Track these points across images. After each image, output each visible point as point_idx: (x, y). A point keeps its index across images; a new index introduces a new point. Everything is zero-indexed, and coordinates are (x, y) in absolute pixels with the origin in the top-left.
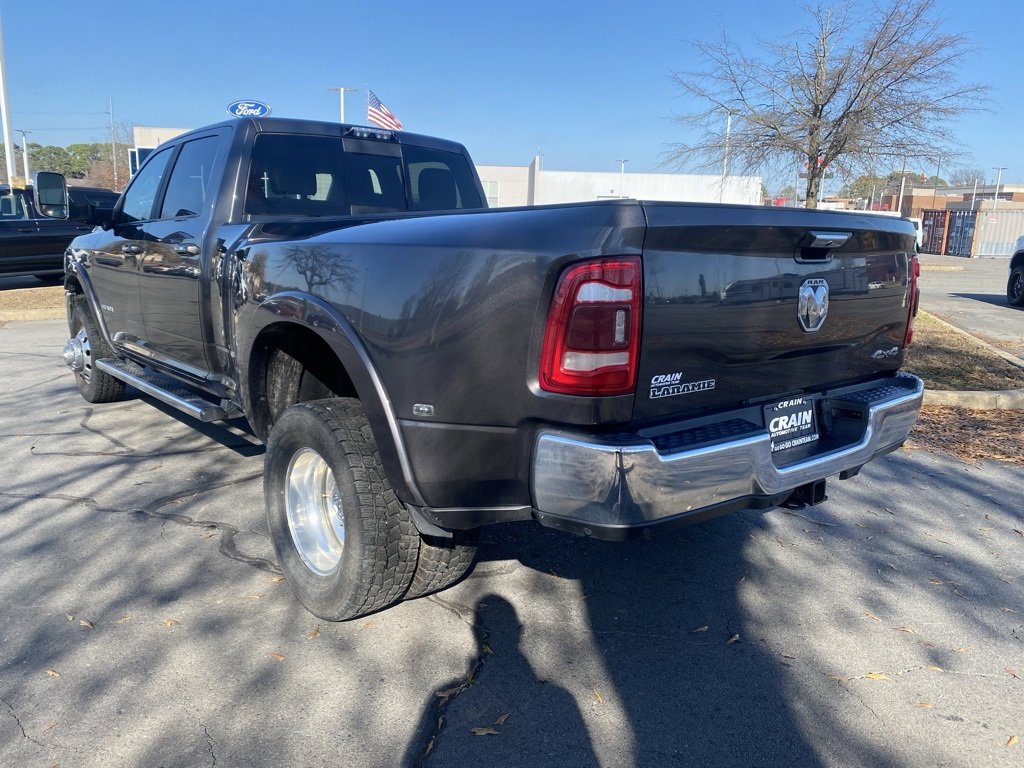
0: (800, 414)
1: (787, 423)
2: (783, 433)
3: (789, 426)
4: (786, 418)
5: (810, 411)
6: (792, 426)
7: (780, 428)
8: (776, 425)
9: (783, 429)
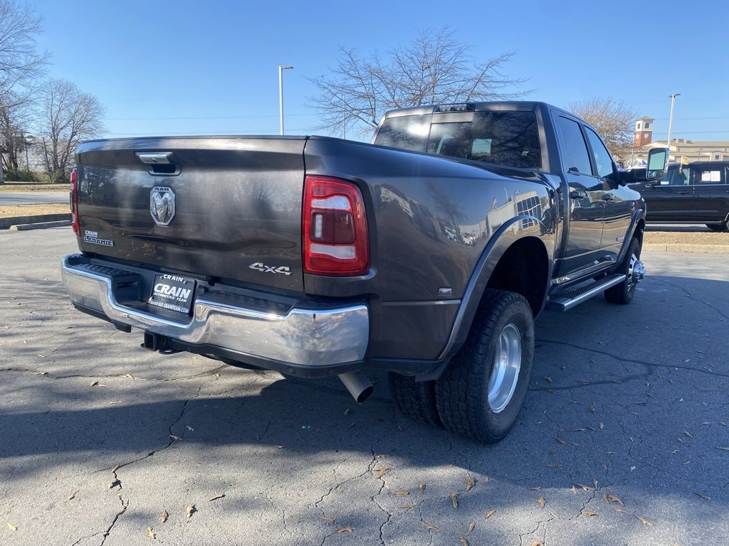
0: (180, 289)
1: (168, 291)
2: (163, 295)
3: (169, 293)
4: (168, 287)
5: (189, 291)
6: (171, 295)
7: (162, 291)
8: (160, 288)
9: (163, 293)
